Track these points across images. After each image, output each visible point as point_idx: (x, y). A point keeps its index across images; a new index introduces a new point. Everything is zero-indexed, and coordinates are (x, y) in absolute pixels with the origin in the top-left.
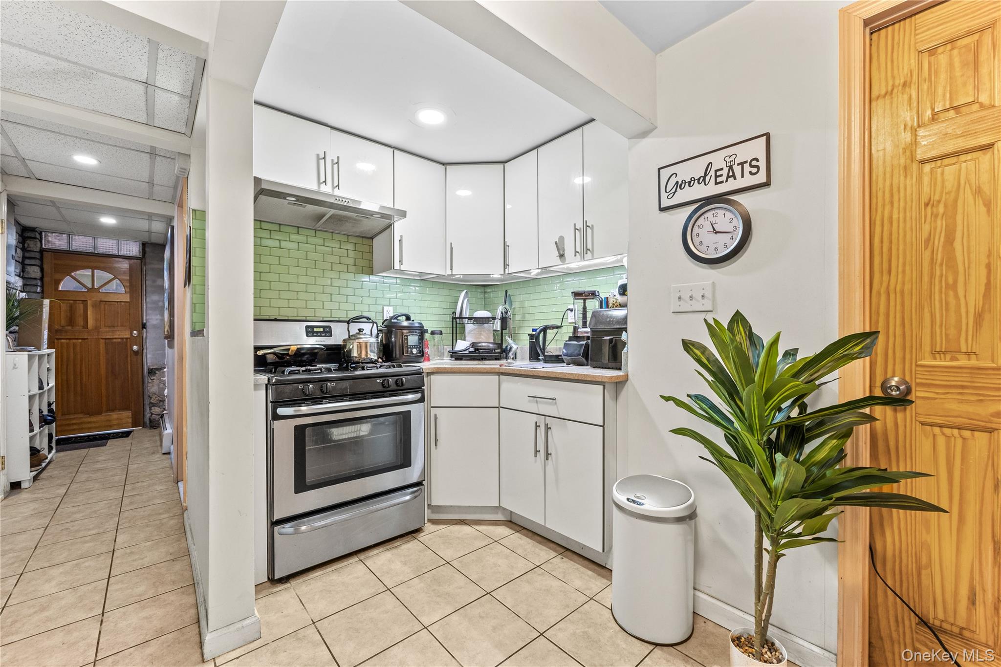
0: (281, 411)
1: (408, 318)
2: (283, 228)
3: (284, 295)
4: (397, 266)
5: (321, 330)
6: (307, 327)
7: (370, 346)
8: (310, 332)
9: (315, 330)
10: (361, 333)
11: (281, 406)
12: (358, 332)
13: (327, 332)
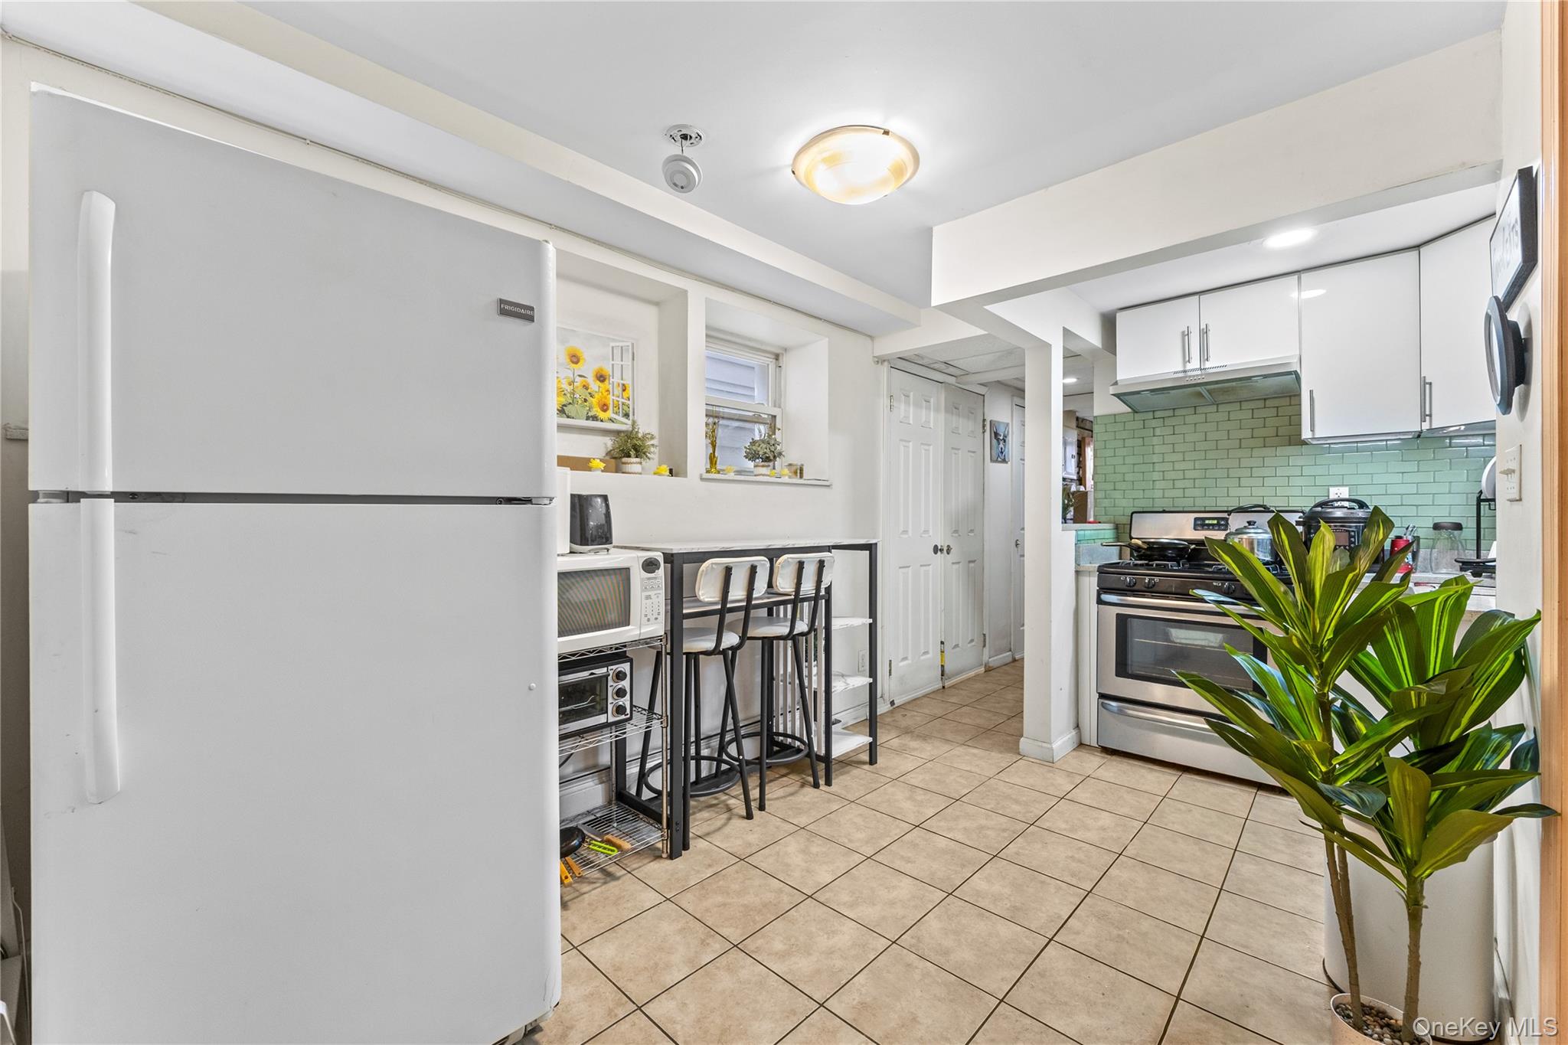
0: (1106, 597)
1: (1362, 505)
2: (1177, 412)
3: (1178, 484)
4: (1306, 434)
5: (1215, 522)
6: (1196, 519)
7: (1258, 545)
8: (1200, 524)
9: (1207, 522)
10: (1251, 527)
11: (1105, 593)
12: (1247, 524)
13: (1222, 525)
